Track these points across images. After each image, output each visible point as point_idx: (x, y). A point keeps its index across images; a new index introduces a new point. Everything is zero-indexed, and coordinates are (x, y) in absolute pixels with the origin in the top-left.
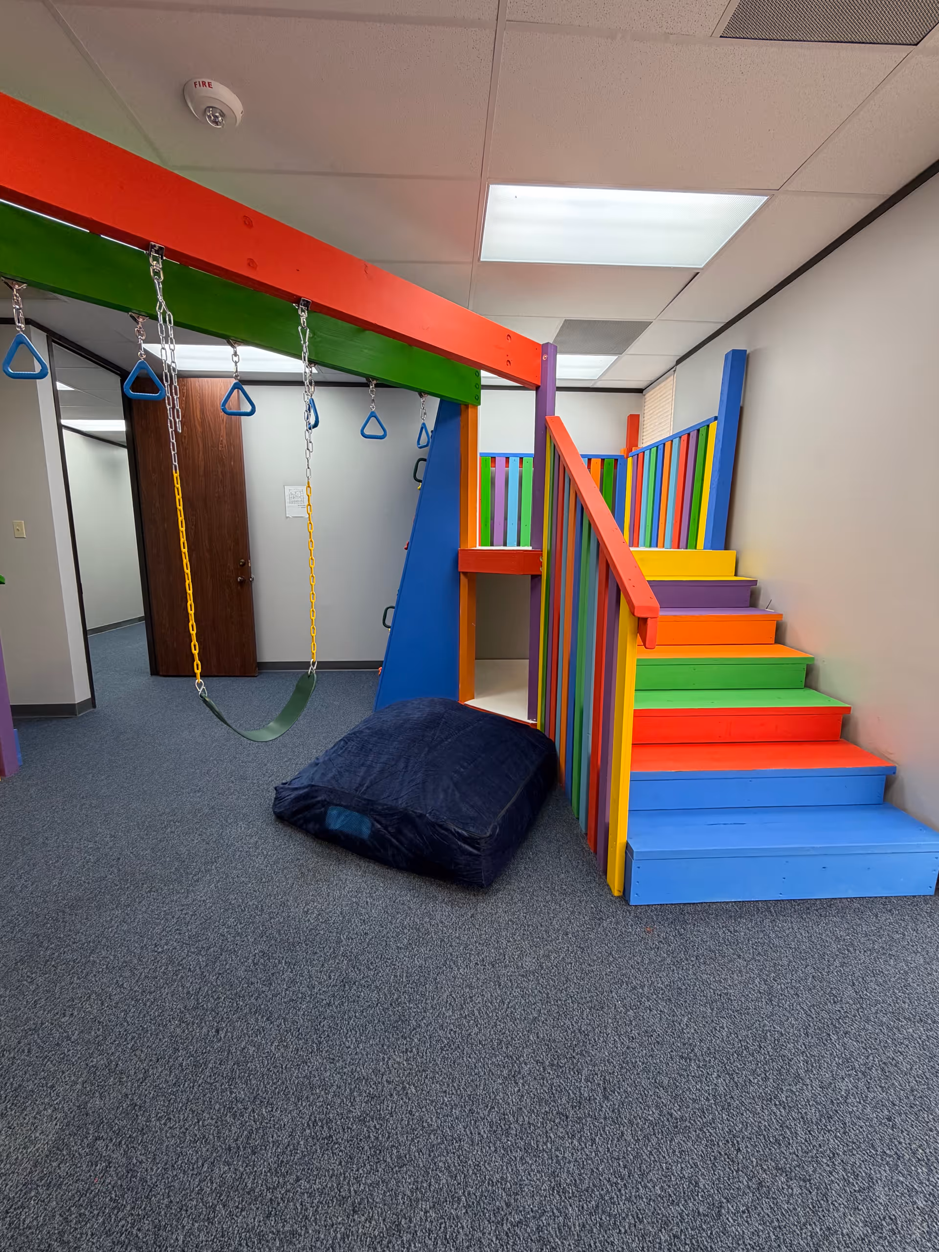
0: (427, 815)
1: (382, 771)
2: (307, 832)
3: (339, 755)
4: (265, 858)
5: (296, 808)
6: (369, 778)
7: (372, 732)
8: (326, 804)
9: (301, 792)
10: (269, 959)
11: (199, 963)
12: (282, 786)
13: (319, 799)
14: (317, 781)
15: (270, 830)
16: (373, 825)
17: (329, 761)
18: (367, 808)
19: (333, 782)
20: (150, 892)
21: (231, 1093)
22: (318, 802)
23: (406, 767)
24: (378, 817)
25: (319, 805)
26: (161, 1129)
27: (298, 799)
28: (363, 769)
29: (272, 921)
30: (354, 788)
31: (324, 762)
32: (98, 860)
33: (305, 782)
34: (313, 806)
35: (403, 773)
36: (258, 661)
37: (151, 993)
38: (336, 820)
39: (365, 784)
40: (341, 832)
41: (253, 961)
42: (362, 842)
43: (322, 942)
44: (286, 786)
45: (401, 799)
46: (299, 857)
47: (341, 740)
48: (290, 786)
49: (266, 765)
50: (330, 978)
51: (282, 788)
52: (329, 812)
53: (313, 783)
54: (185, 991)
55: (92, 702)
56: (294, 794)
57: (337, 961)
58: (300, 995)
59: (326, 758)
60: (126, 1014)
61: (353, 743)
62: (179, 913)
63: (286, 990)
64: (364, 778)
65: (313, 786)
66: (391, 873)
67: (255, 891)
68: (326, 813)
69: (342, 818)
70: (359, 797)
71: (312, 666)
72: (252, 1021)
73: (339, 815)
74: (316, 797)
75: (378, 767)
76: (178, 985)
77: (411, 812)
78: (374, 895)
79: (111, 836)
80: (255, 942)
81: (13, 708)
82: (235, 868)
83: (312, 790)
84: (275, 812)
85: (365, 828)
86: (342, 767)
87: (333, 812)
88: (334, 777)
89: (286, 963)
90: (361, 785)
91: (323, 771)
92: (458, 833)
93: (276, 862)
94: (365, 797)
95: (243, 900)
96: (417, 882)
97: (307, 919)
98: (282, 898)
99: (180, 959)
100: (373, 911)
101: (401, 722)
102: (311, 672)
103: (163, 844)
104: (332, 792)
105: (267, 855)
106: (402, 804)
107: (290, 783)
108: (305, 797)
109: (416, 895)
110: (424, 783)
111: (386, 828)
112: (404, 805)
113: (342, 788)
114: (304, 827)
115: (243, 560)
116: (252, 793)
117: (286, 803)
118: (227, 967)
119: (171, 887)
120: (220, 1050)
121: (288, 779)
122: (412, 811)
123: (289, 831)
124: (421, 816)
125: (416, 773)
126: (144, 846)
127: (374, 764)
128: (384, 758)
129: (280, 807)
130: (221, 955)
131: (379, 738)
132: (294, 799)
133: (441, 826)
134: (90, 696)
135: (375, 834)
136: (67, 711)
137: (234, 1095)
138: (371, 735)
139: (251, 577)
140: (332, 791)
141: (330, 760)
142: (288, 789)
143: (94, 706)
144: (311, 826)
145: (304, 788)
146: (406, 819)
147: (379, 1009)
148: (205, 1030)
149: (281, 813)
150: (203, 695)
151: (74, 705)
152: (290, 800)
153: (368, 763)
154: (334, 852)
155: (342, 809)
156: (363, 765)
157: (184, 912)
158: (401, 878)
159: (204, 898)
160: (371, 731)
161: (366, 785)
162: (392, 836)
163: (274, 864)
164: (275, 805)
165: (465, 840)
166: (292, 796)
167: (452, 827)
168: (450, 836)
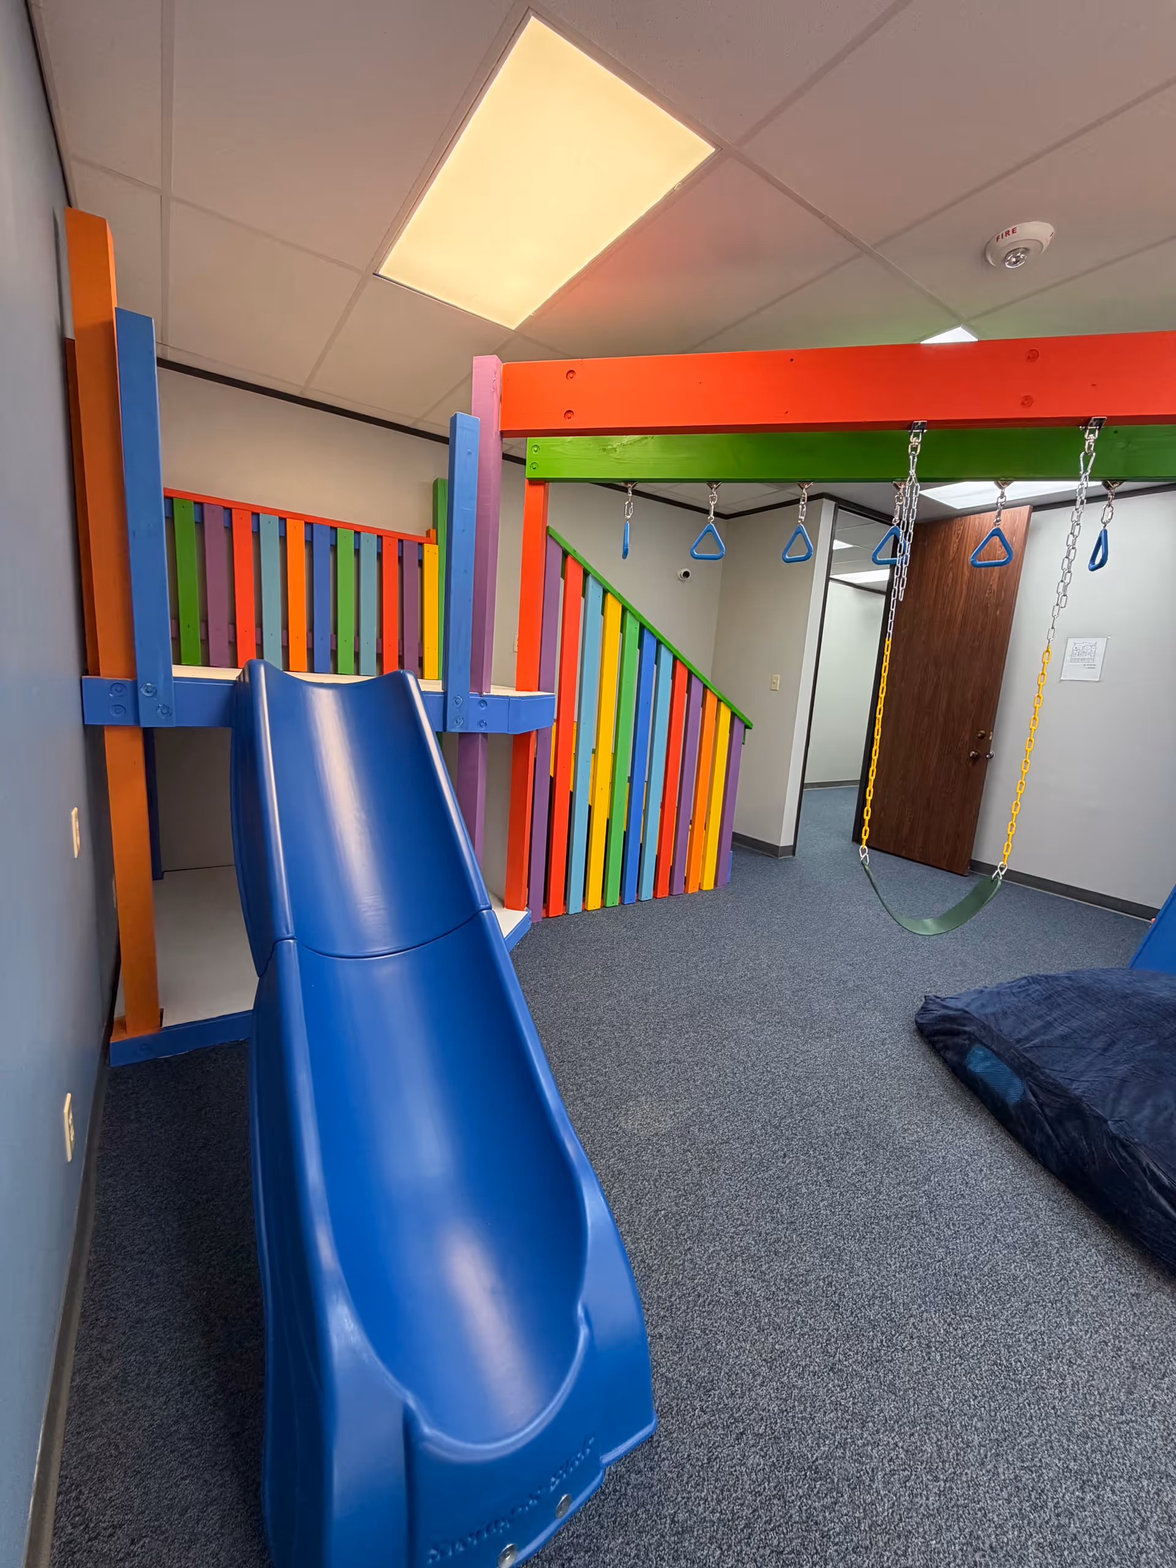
0: (1109, 1122)
1: (1064, 1038)
2: (945, 1061)
3: (1013, 993)
4: (886, 1058)
5: (939, 1027)
6: (1042, 1037)
7: (1072, 985)
8: (974, 1039)
9: (951, 1013)
10: (850, 1139)
11: (792, 1099)
12: (933, 998)
13: (967, 1029)
14: (971, 1009)
15: (905, 1037)
16: (1024, 1093)
17: (997, 994)
18: (1025, 1069)
19: (992, 1018)
20: (779, 1023)
21: (777, 1203)
22: (965, 1032)
23: (1105, 1050)
24: (1035, 1088)
25: (966, 1037)
26: (724, 1181)
27: (944, 1019)
28: (1039, 1023)
29: (868, 1113)
30: (1016, 1038)
31: (990, 993)
32: (753, 978)
33: (960, 1005)
34: (958, 1033)
35: (1095, 1054)
36: (973, 858)
37: (751, 1093)
38: (979, 1063)
39: (1032, 1040)
40: (982, 1080)
41: (835, 1130)
42: (1004, 1105)
43: (909, 1166)
44: (938, 1000)
45: (1079, 1083)
46: (923, 1078)
47: (1025, 978)
48: (942, 1002)
49: (931, 973)
50: (901, 1199)
51: (932, 1000)
52: (974, 1048)
53: (967, 1009)
54: (774, 1110)
55: (793, 850)
56: (943, 1012)
57: (916, 1192)
58: (864, 1188)
59: (995, 990)
60: (731, 1094)
61: (1039, 987)
62: (792, 1053)
63: (854, 1174)
64: (1035, 1034)
65: (966, 1012)
66: (1031, 1165)
67: (864, 1079)
68: (970, 1048)
69: (988, 1064)
70: (1018, 1052)
71: (999, 870)
72: (814, 1171)
73: (986, 1059)
74: (965, 1025)
75: (1061, 1030)
76: (771, 1102)
77: (1085, 1105)
78: (995, 1170)
79: (768, 965)
80: (844, 1118)
81: (734, 834)
82: (854, 1049)
83: (964, 1016)
84: (916, 1021)
85: (1014, 1091)
86: (1009, 1008)
87: (979, 1052)
88: (994, 1014)
89: (863, 1154)
90: (1027, 1039)
91: (984, 1002)
92: (1152, 1171)
93: (897, 1068)
94: (1027, 1055)
95: (849, 1079)
96: (1066, 1198)
97: (902, 1135)
98: (887, 1101)
99: (780, 1086)
100: (984, 1183)
101: (1128, 992)
102: (995, 877)
103: (802, 993)
104: (985, 1029)
105: (890, 1056)
106: (1077, 1089)
107: (943, 1000)
108: (952, 1019)
109: (1056, 1210)
110: (1124, 1081)
111: (1041, 1105)
112: (1078, 1092)
113: (1000, 1031)
114: (942, 1053)
115: (983, 732)
116: (902, 992)
117: (931, 1016)
118: (812, 1118)
119: (795, 1030)
120: (782, 1170)
121: (943, 996)
122: (1088, 1105)
123: (925, 1048)
124: (1098, 1118)
125: (1117, 1063)
126: (788, 986)
127: (1056, 1024)
128: (1075, 1023)
129: (922, 1018)
130: (812, 1106)
131: (1079, 996)
132: (940, 1016)
133: (1124, 1146)
134: (792, 843)
135: (1023, 1105)
136: (771, 851)
137: (777, 1206)
138: (1069, 989)
139: (989, 754)
140: (985, 1027)
141: (999, 993)
142: (938, 1003)
143: (794, 854)
144: (949, 1055)
145: (957, 1010)
146: (1075, 1109)
147: (939, 1266)
148: (777, 1147)
149: (922, 1024)
150: (864, 862)
151: (778, 847)
152: (934, 1015)
153: (1049, 1018)
154: (968, 1099)
155: (990, 1053)
156: (1040, 1017)
157: (797, 1054)
158: (1044, 1181)
159: (817, 1054)
160: (1071, 983)
161: (1033, 1042)
162: (1047, 1120)
163: (893, 1068)
164: (918, 1014)
165: (1161, 1188)
166: (939, 1013)
167: (1146, 1160)
168: (1138, 1169)
